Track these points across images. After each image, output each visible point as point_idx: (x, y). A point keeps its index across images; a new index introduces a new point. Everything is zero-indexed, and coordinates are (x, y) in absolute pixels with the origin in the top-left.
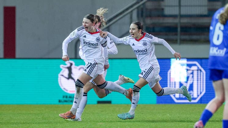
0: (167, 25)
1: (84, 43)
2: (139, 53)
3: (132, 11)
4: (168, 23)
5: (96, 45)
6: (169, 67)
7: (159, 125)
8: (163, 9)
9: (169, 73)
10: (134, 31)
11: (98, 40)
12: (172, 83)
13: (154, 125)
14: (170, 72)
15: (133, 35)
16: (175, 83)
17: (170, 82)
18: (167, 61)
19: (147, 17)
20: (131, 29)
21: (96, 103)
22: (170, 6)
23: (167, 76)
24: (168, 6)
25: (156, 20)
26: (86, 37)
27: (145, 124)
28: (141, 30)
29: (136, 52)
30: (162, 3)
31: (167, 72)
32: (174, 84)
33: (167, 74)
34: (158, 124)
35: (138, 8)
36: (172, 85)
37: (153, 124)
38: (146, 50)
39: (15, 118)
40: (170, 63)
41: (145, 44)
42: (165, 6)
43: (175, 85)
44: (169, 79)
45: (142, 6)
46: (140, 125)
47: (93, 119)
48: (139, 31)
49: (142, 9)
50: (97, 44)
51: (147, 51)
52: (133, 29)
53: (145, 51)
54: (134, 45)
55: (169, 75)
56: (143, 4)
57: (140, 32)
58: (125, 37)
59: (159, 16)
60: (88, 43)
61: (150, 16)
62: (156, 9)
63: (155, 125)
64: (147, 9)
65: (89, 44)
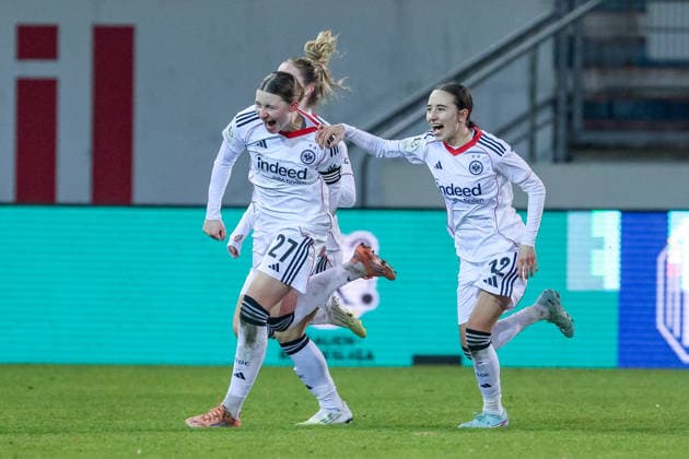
0: (656, 94)
1: (261, 165)
2: (455, 196)
3: (536, 46)
4: (659, 88)
5: (302, 175)
6: (661, 241)
7: (626, 440)
8: (642, 41)
9: (661, 260)
10: (442, 115)
11: (307, 157)
12: (673, 295)
13: (609, 442)
14: (667, 257)
15: (438, 131)
16: (682, 295)
17: (665, 293)
18: (656, 220)
19: (587, 65)
20: (434, 109)
21: (408, 361)
22: (667, 30)
23: (655, 271)
24: (659, 30)
25: (617, 79)
26: (266, 147)
27: (576, 435)
28: (465, 111)
29: (446, 191)
30: (642, 20)
31: (656, 255)
32: (678, 298)
33: (655, 263)
34: (623, 437)
35: (556, 35)
36: (673, 301)
37: (605, 436)
38: (479, 189)
39: (128, 412)
40: (667, 225)
41: (476, 168)
42: (652, 29)
43: (682, 301)
44: (660, 282)
45: (570, 30)
46: (558, 439)
47: (396, 418)
48: (459, 114)
49: (571, 40)
50: (305, 173)
51: (480, 193)
52: (441, 108)
53: (476, 191)
54: (439, 166)
55: (660, 267)
56: (574, 22)
57: (463, 120)
58: (413, 138)
59: (629, 64)
60: (274, 168)
61: (599, 64)
62: (620, 41)
63: (612, 441)
64: (586, 41)
65: (279, 171)
